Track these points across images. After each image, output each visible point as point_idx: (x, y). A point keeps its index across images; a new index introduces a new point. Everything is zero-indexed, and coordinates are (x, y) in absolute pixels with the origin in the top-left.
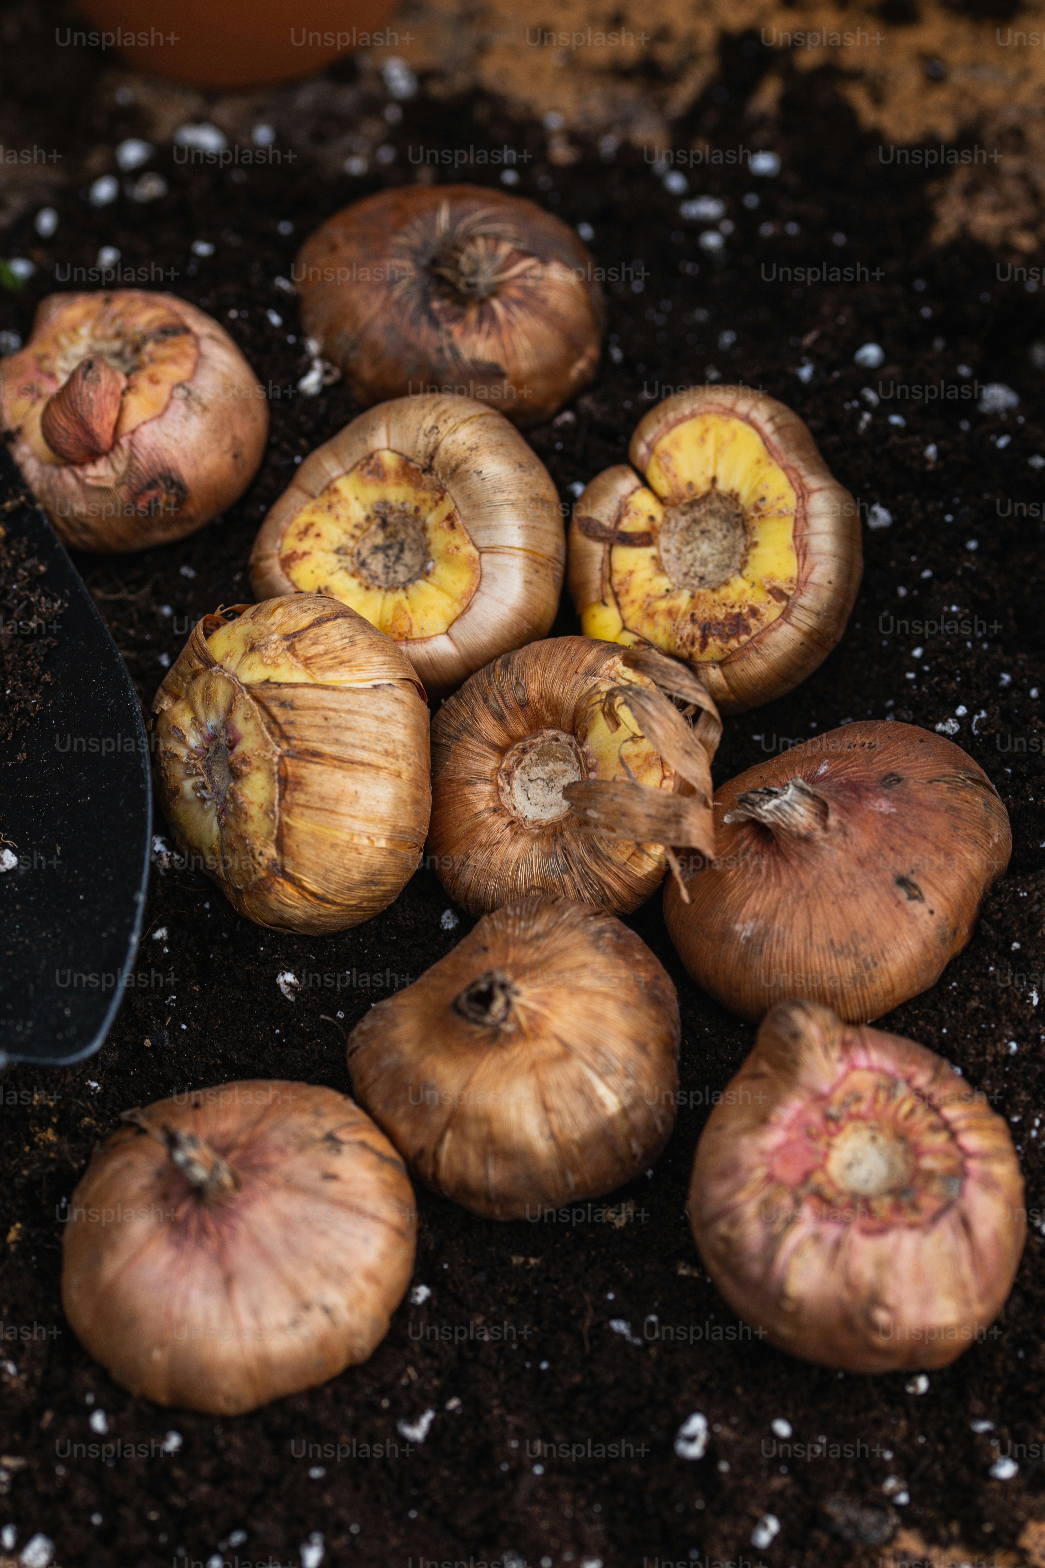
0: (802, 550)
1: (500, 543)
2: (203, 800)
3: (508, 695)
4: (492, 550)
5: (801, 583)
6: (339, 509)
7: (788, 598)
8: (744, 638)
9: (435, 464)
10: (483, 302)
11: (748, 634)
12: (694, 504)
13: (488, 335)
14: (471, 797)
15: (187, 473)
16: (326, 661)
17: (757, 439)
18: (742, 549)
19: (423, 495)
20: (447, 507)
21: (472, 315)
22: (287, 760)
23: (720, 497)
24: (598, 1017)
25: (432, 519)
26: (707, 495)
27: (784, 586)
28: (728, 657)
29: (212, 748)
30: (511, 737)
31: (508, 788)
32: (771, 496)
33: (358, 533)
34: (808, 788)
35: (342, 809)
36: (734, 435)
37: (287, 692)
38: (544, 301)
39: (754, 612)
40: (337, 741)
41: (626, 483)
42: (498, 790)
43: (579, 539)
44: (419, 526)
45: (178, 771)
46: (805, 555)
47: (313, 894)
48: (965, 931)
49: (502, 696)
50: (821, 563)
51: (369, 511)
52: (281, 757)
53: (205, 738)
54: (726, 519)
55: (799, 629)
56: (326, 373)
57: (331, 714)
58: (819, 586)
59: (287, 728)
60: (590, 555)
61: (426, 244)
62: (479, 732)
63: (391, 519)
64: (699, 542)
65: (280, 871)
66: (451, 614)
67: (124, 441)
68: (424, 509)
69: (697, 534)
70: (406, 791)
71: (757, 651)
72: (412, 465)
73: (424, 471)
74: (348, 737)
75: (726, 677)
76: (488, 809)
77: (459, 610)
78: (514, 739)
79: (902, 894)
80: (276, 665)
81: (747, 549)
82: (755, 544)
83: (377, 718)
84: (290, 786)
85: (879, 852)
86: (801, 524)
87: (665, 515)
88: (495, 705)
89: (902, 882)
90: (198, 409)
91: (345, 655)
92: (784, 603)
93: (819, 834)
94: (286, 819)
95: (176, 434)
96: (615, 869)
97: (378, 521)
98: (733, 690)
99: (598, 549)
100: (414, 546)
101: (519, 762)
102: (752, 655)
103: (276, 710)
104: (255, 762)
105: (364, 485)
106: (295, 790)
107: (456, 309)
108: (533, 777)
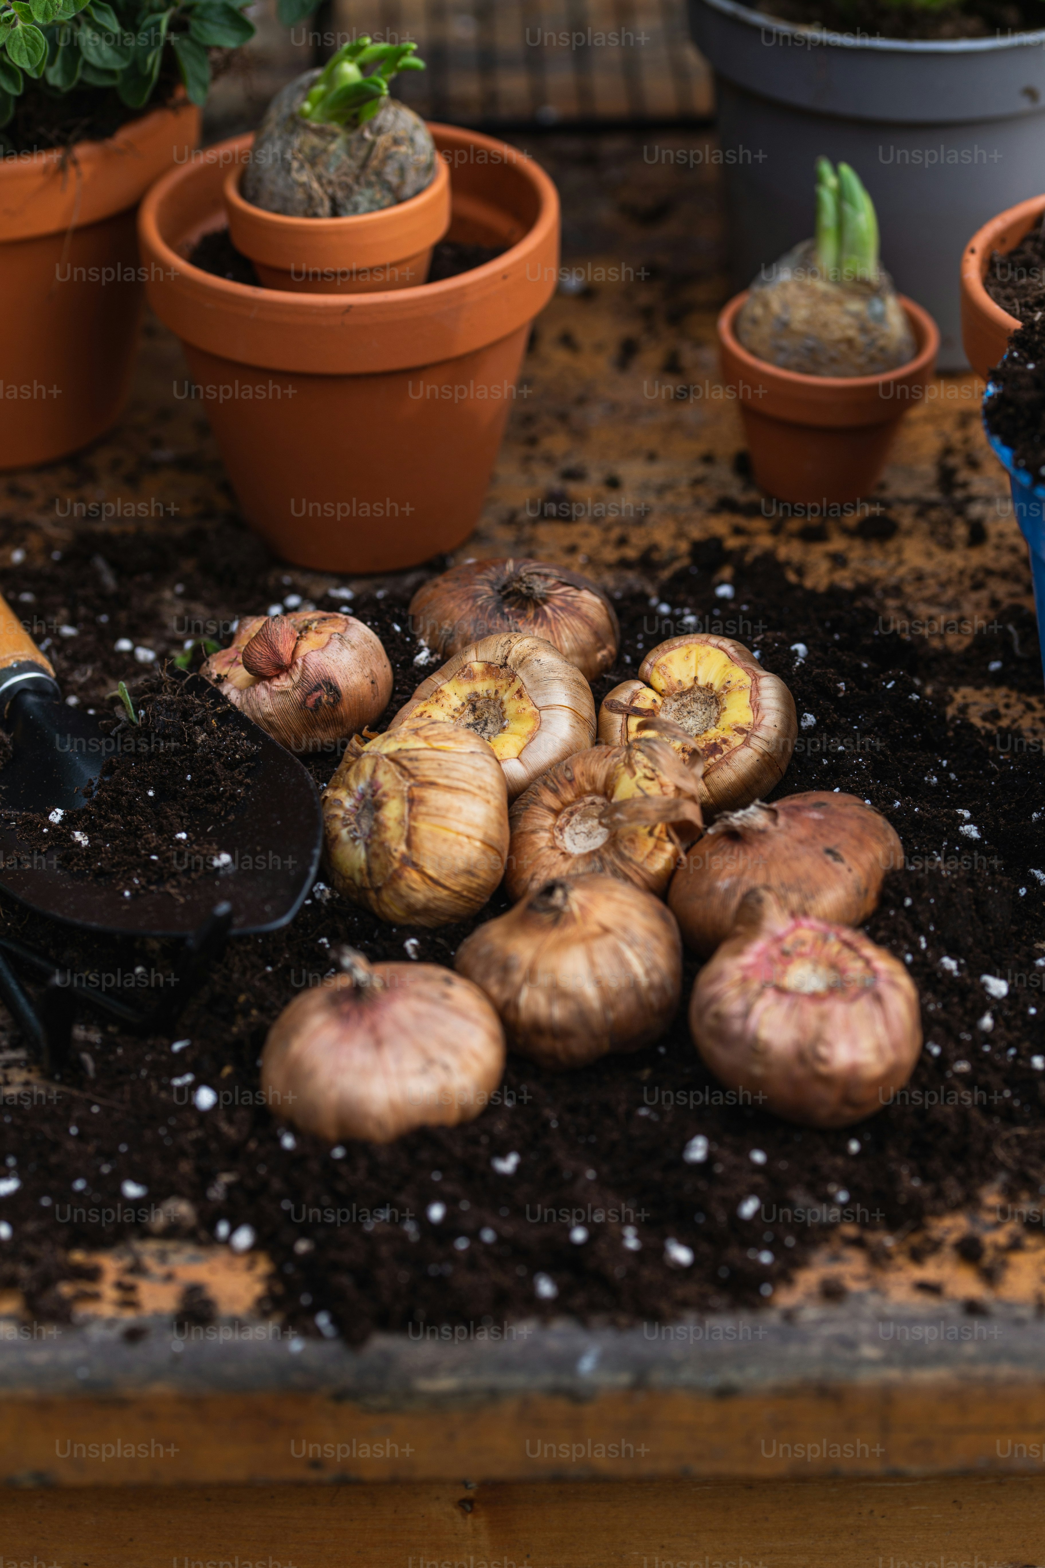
0: (756, 707)
1: (553, 703)
2: (354, 839)
3: (561, 778)
4: (548, 707)
5: (756, 726)
6: (444, 701)
7: (747, 732)
8: (718, 756)
9: (509, 661)
10: (537, 605)
11: (721, 753)
12: (682, 694)
13: (542, 625)
14: (536, 840)
15: (342, 683)
16: (439, 737)
17: (724, 655)
18: (716, 715)
19: (500, 683)
20: (516, 686)
21: (531, 614)
22: (414, 789)
23: (700, 689)
24: (626, 915)
25: (506, 697)
26: (692, 688)
27: (745, 727)
28: (708, 769)
29: (361, 807)
30: (563, 803)
31: (561, 837)
32: (734, 680)
33: (457, 715)
34: (765, 805)
35: (451, 815)
36: (709, 653)
37: (413, 754)
38: (579, 609)
39: (725, 741)
40: (447, 777)
41: (637, 685)
42: (554, 838)
43: (606, 713)
44: (497, 705)
45: (338, 824)
46: (758, 711)
47: (431, 878)
48: (873, 895)
49: (556, 777)
50: (769, 714)
51: (464, 700)
52: (410, 788)
53: (357, 800)
54: (705, 702)
55: (755, 750)
56: (432, 654)
57: (443, 763)
58: (768, 727)
59: (414, 772)
60: (613, 723)
61: (498, 579)
62: (541, 802)
63: (478, 704)
64: (687, 719)
65: (408, 862)
66: (521, 745)
67: (300, 662)
68: (501, 692)
69: (685, 714)
70: (493, 814)
71: (727, 764)
72: (493, 666)
73: (501, 667)
74: (454, 774)
75: (707, 785)
76: (547, 846)
77: (526, 741)
78: (566, 804)
79: (830, 858)
80: (405, 740)
81: (719, 714)
82: (725, 709)
83: (473, 767)
84: (416, 803)
85: (814, 838)
86: (754, 694)
87: (663, 702)
88: (552, 785)
89: (829, 851)
90: (349, 646)
91: (452, 736)
92: (745, 735)
93: (771, 827)
94: (413, 823)
95: (334, 658)
96: (634, 867)
97: (470, 707)
98: (712, 795)
99: (619, 719)
100: (494, 720)
101: (568, 822)
102: (725, 767)
103: (405, 762)
104: (391, 794)
105: (460, 684)
106: (419, 805)
107: (520, 611)
108: (577, 831)
